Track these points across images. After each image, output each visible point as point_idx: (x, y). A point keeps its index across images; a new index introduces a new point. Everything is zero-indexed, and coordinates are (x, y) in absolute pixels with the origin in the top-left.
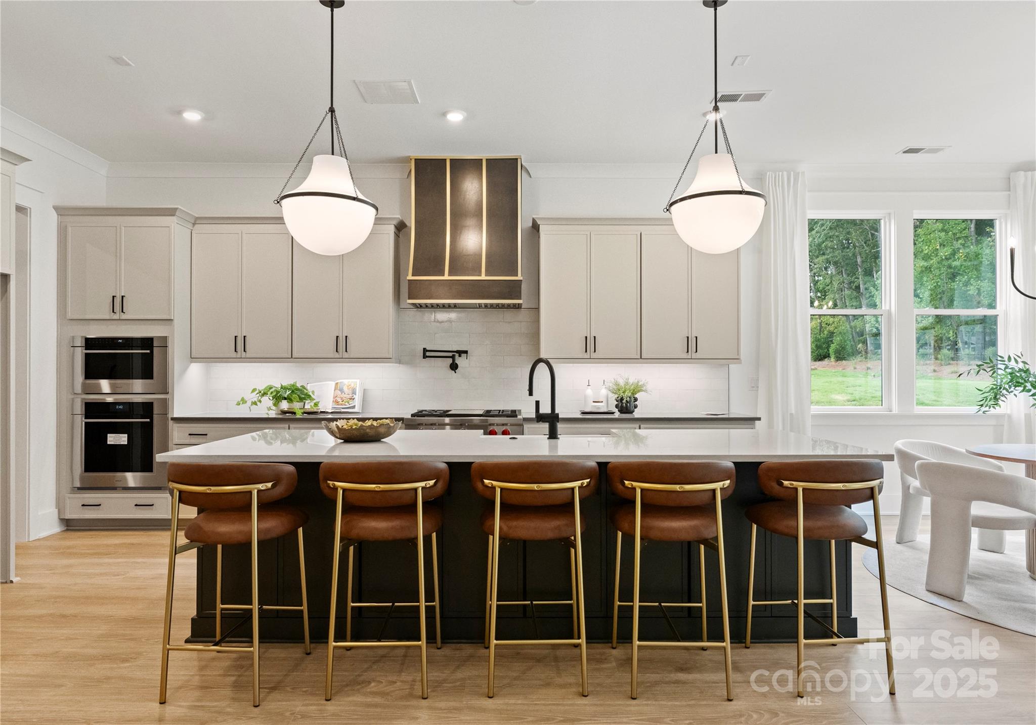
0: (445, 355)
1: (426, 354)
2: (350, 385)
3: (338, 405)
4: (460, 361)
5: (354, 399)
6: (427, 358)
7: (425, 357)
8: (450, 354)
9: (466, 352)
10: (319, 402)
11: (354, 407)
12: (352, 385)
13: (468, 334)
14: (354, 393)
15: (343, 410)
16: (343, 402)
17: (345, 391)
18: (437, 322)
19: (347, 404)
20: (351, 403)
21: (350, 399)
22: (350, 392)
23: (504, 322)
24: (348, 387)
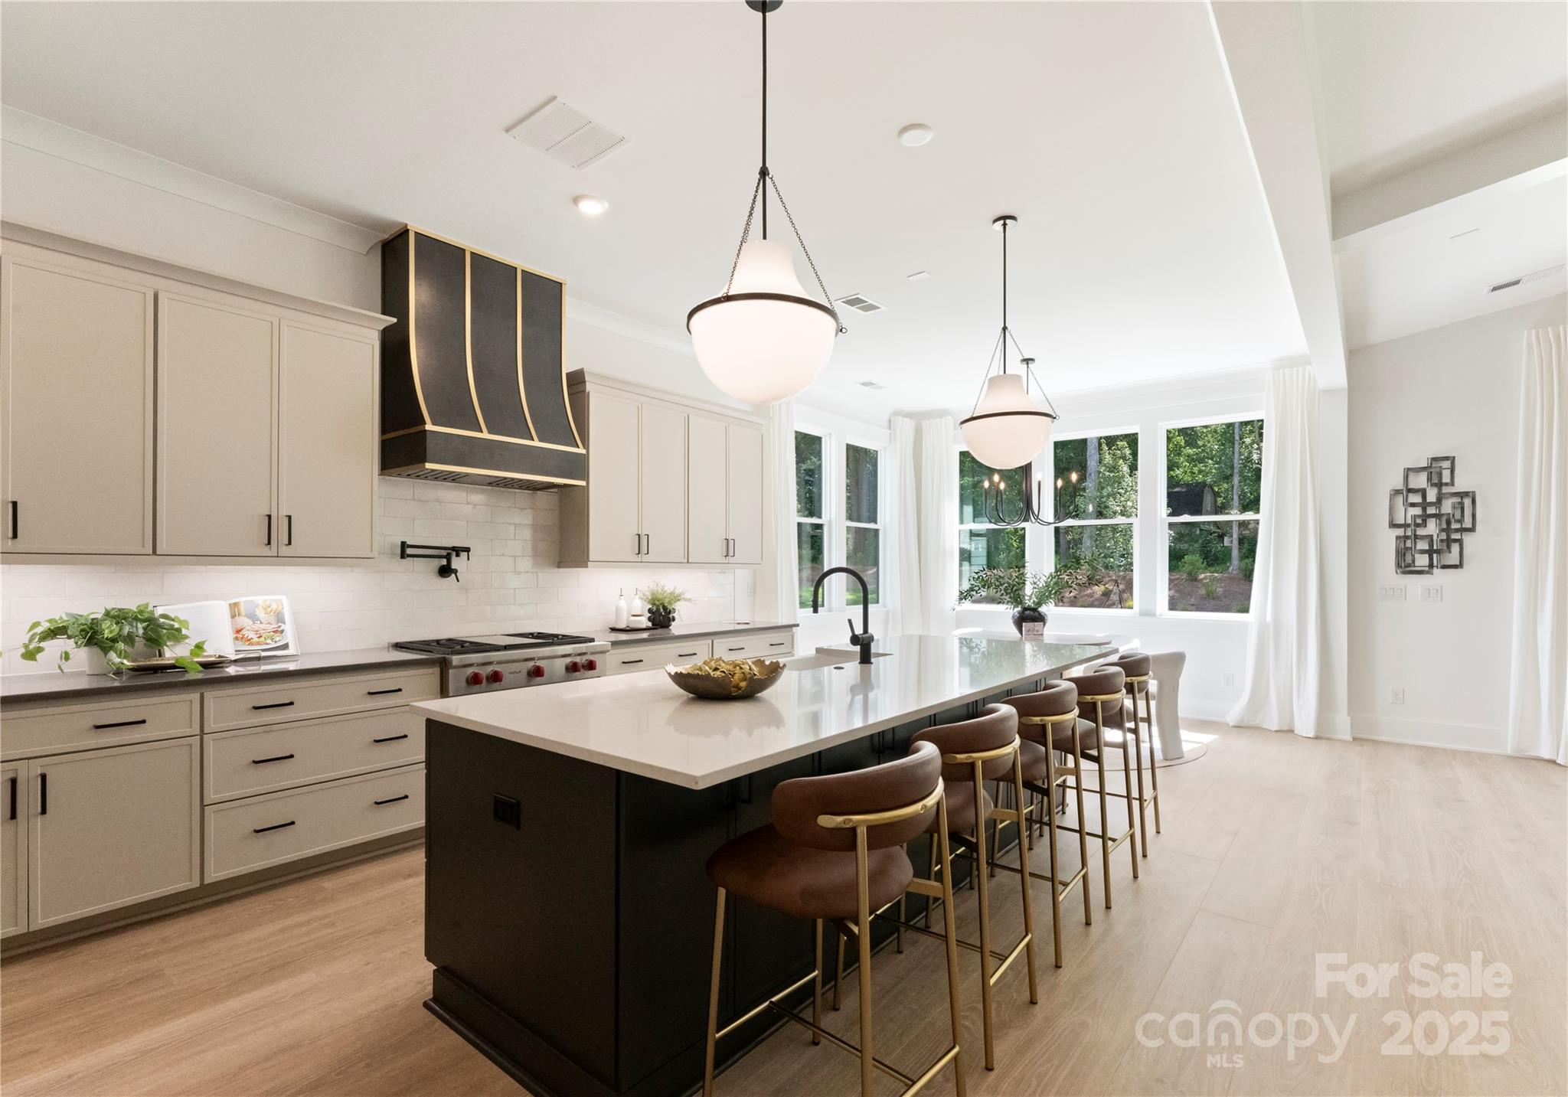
0: (428, 553)
1: (404, 551)
2: (269, 607)
3: (251, 644)
4: (456, 563)
5: (282, 631)
6: (408, 558)
7: (403, 555)
8: (444, 553)
9: (467, 550)
10: (203, 643)
11: (285, 647)
12: (274, 606)
13: (465, 522)
14: (280, 619)
15: (264, 654)
16: (262, 639)
17: (261, 618)
18: (418, 501)
19: (269, 641)
20: (277, 639)
21: (273, 632)
22: (273, 619)
23: (515, 508)
24: (265, 609)
